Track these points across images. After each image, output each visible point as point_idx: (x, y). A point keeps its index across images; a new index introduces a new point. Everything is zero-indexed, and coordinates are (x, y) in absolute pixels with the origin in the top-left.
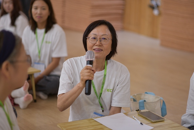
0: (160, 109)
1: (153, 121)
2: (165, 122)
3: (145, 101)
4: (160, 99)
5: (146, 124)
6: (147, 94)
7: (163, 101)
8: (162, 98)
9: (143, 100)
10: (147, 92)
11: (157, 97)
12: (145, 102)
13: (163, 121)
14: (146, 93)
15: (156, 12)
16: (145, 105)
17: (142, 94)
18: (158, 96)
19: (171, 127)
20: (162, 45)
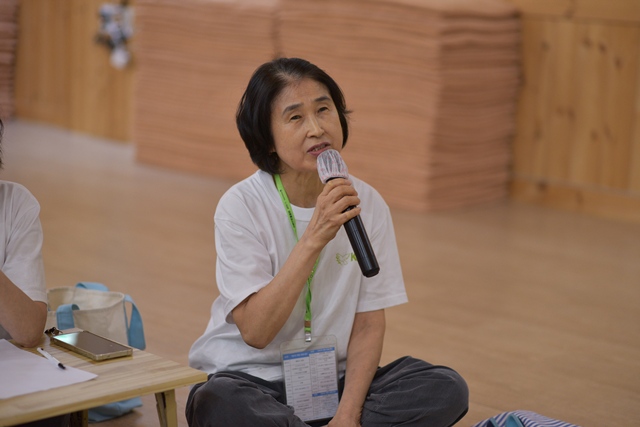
0: (124, 331)
1: (98, 356)
2: (134, 357)
3: (75, 307)
4: (124, 302)
5: (75, 367)
6: (82, 289)
7: (134, 308)
8: (129, 298)
9: (71, 305)
10: (83, 283)
11: (114, 296)
12: (75, 311)
13: (129, 356)
14: (82, 285)
15: (119, 58)
16: (75, 321)
17: (67, 290)
18: (118, 293)
19: (152, 371)
20: (141, 160)
